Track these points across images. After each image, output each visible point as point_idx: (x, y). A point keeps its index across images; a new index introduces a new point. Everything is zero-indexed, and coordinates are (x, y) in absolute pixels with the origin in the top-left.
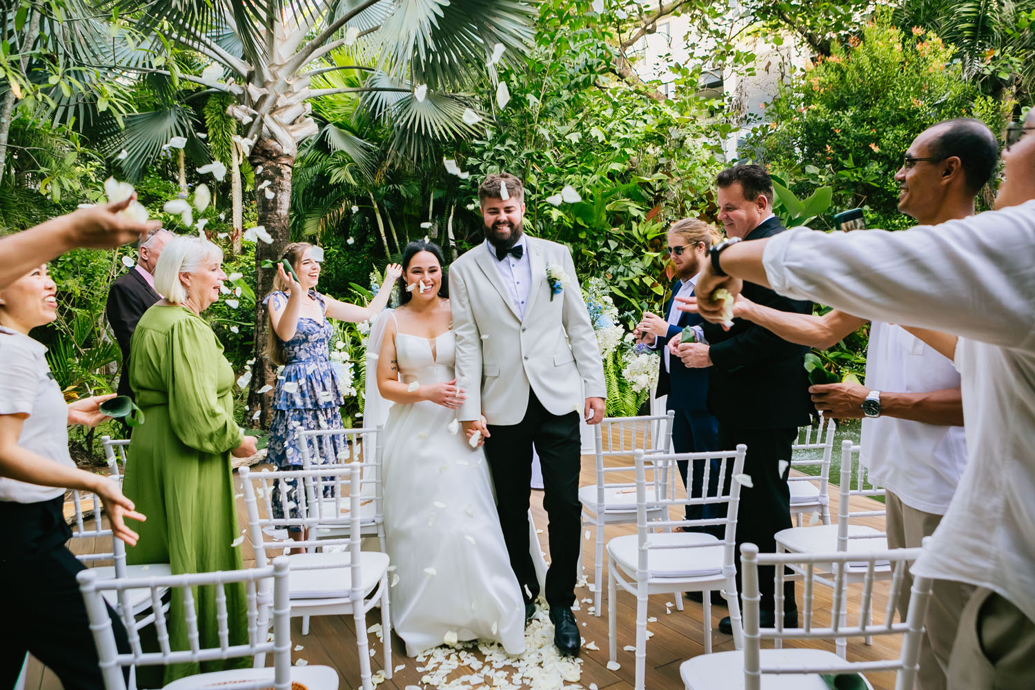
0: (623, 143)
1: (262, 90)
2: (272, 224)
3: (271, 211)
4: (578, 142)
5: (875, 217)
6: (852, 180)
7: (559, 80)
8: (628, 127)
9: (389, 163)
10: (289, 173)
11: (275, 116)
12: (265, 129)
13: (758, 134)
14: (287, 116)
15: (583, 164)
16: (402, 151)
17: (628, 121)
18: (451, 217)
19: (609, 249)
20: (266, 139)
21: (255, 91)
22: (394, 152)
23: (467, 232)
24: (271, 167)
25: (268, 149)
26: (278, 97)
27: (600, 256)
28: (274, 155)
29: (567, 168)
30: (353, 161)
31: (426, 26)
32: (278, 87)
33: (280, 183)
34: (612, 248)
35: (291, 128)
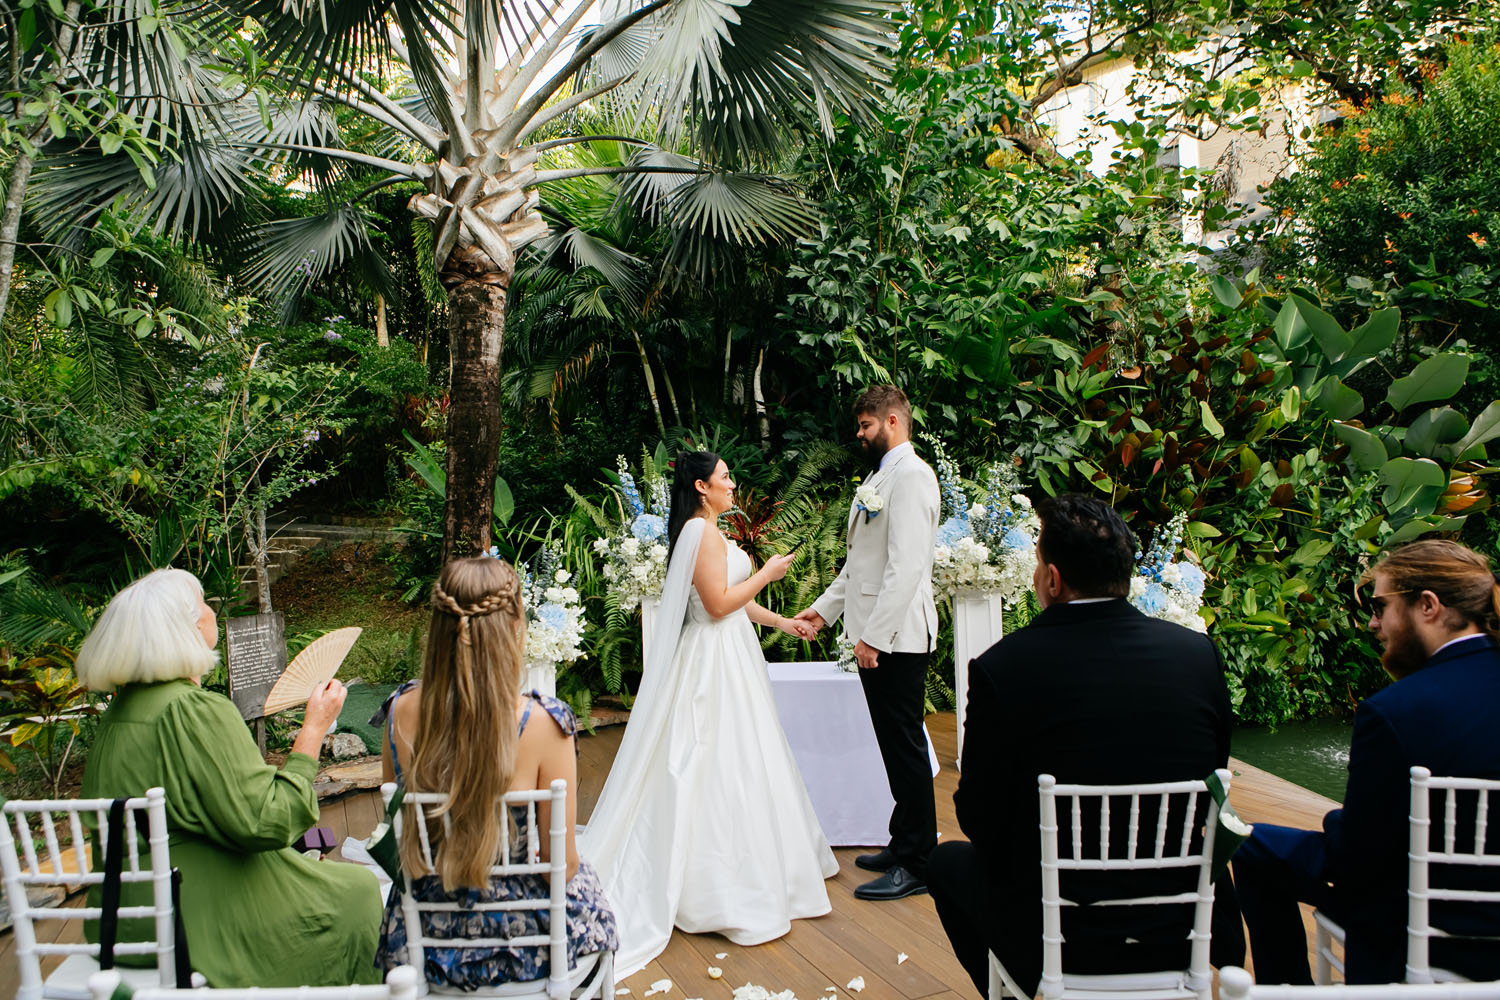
0: (1043, 240)
1: (460, 169)
2: (473, 378)
3: (472, 358)
4: (965, 240)
5: (1480, 358)
6: (1436, 297)
7: (931, 147)
8: (1049, 215)
9: (662, 284)
10: (501, 298)
11: (480, 209)
12: (463, 230)
13: (1247, 237)
14: (499, 210)
15: (973, 278)
16: (683, 266)
17: (1049, 205)
18: (759, 368)
19: (1019, 415)
20: (466, 246)
21: (450, 172)
22: (670, 267)
23: (784, 391)
24: (473, 290)
25: (469, 260)
26: (484, 179)
27: (1002, 428)
28: (478, 270)
29: (946, 284)
30: (607, 283)
31: (712, 45)
32: (486, 166)
33: (486, 314)
34: (1023, 414)
35: (504, 228)
